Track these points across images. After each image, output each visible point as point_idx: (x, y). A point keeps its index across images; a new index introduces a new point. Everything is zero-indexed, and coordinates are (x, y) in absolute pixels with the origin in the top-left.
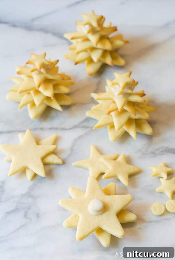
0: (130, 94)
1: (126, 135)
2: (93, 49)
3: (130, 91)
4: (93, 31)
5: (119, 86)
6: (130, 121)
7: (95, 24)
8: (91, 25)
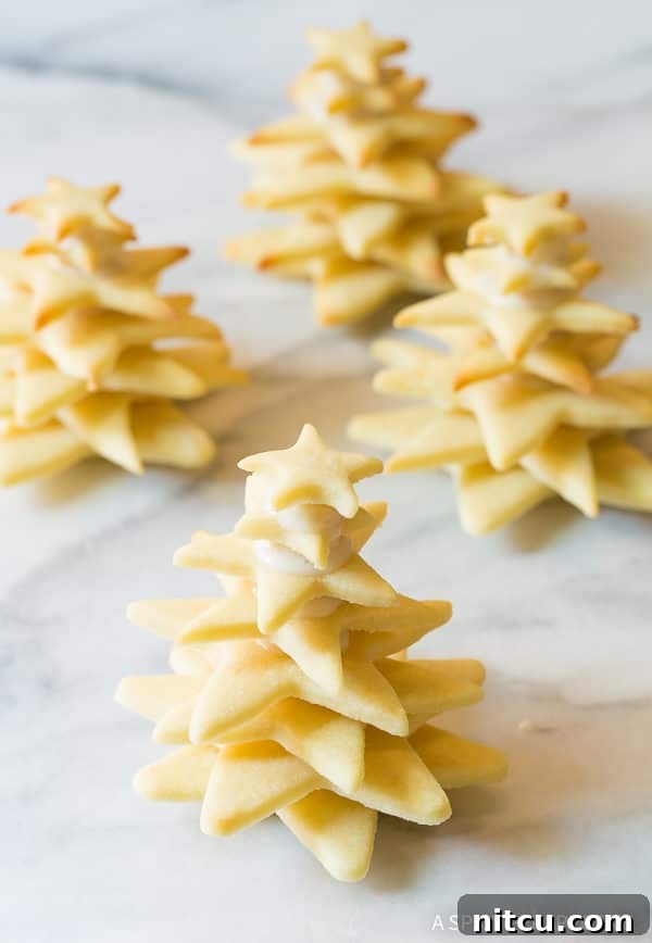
0: (561, 296)
1: (552, 511)
2: (353, 199)
3: (560, 277)
4: (354, 108)
5: (511, 249)
6: (563, 438)
7: (363, 69)
8: (345, 77)
